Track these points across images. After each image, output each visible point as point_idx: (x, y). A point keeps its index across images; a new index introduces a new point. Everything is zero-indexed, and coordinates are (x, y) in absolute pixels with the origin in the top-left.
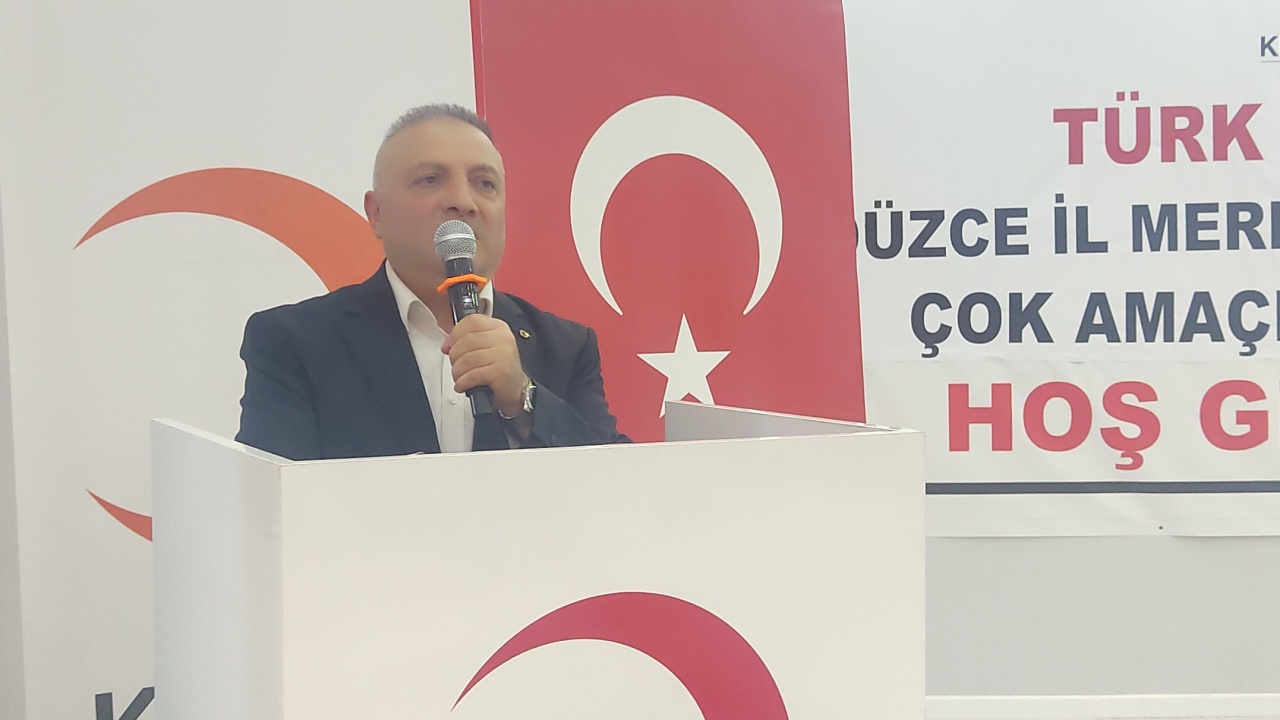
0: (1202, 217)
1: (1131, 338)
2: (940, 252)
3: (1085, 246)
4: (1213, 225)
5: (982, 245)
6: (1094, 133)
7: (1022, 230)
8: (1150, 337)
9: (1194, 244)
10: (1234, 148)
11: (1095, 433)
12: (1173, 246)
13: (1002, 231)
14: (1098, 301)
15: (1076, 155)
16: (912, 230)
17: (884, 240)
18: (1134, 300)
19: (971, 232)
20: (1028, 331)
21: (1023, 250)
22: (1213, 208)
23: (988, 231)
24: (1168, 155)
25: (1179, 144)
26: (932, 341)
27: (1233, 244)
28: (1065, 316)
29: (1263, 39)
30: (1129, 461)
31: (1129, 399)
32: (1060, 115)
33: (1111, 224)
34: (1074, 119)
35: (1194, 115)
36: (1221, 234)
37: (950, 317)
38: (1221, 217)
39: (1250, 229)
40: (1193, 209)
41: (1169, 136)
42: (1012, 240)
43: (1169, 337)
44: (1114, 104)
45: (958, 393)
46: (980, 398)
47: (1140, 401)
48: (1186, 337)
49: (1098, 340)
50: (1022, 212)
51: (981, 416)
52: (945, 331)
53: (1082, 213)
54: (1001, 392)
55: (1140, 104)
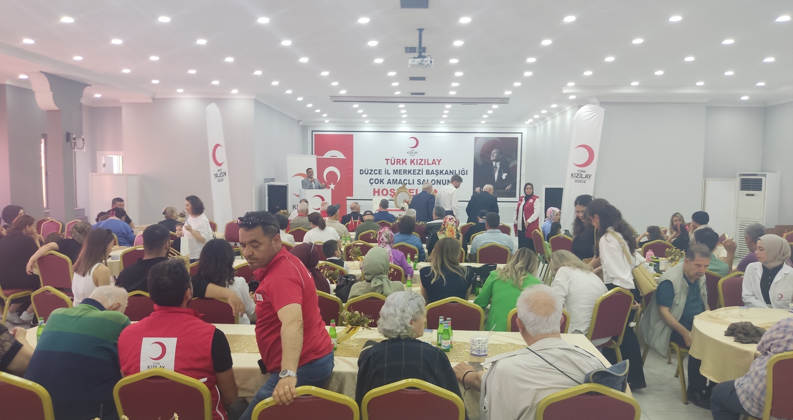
1: (393, 184)
2: (372, 174)
3: (388, 174)
4: (401, 172)
5: (377, 173)
6: (389, 161)
7: (381, 172)
8: (395, 184)
9: (400, 174)
10: (404, 163)
11: (389, 194)
12: (397, 174)
13: (379, 172)
14: (389, 180)
15: (387, 164)
16: (369, 172)
17: (366, 173)
18: (393, 180)
20: (382, 183)
21: (381, 174)
22: (402, 170)
23: (378, 172)
26: (372, 184)
27: (404, 174)
28: (386, 181)
29: (408, 152)
30: (392, 197)
31: (392, 191)
33: (391, 171)
34: (387, 160)
35: (400, 160)
36: (402, 173)
37: (374, 181)
38: (403, 171)
39: (406, 172)
40: (400, 170)
41: (397, 162)
42: (380, 173)
43: (397, 184)
44: (391, 158)
45: (374, 189)
46: (377, 190)
48: (399, 184)
49: (389, 184)
50: (381, 170)
51: (377, 192)
52: (373, 183)
53: (388, 170)
54: (379, 189)
55: (394, 158)
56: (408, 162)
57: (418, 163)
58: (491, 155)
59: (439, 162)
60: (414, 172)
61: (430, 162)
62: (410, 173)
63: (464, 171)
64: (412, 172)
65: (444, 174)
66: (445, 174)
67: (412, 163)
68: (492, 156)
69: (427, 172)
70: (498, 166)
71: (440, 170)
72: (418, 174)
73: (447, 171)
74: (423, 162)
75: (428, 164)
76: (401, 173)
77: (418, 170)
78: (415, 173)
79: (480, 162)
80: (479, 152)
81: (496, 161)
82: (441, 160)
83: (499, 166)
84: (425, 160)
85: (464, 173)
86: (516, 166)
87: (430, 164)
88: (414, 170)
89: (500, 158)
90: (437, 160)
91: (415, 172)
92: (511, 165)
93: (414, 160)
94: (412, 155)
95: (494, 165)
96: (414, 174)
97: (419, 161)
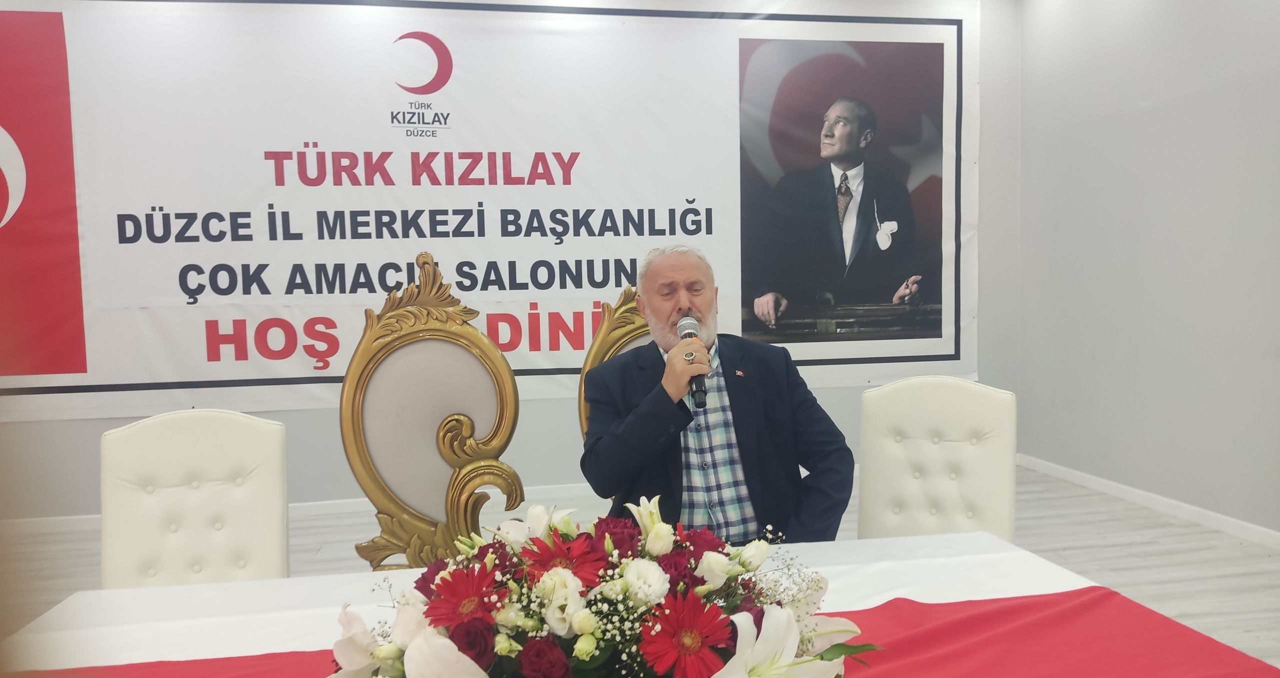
0: (360, 219)
1: (320, 291)
2: (195, 239)
3: (288, 236)
4: (366, 224)
5: (222, 235)
6: (291, 167)
7: (247, 226)
8: (331, 290)
9: (356, 235)
10: (377, 177)
11: (300, 349)
12: (343, 236)
13: (235, 226)
14: (298, 269)
15: (280, 180)
16: (176, 225)
17: (159, 231)
18: (321, 269)
19: (215, 227)
20: (255, 288)
21: (249, 238)
22: (367, 213)
23: (226, 226)
24: (338, 182)
25: (344, 175)
26: (193, 294)
27: (380, 235)
28: (276, 278)
29: (392, 113)
30: (321, 364)
31: (320, 328)
32: (269, 155)
33: (304, 223)
34: (278, 158)
35: (353, 157)
36: (372, 229)
37: (204, 279)
38: (372, 219)
39: (389, 226)
40: (354, 215)
41: (338, 171)
42: (242, 232)
43: (343, 291)
44: (302, 149)
45: (212, 326)
46: (226, 328)
47: (327, 328)
48: (353, 290)
49: (299, 292)
50: (247, 215)
51: (227, 339)
52: (201, 288)
53: (285, 215)
54: (239, 325)
55: (319, 149)
56: (401, 167)
57: (458, 171)
58: (823, 132)
59: (567, 166)
60: (434, 223)
61: (521, 168)
62: (412, 232)
63: (696, 212)
64: (424, 222)
65: (596, 230)
66: (601, 234)
67: (424, 178)
68: (827, 136)
69: (505, 223)
70: (856, 186)
71: (576, 212)
72: (458, 232)
73: (609, 214)
74: (483, 171)
75: (510, 180)
76: (361, 230)
77: (456, 212)
78: (440, 228)
79: (772, 170)
80: (765, 116)
81: (847, 160)
82: (574, 156)
83: (861, 188)
84: (492, 156)
85: (697, 223)
86: (936, 183)
87: (519, 181)
88: (433, 214)
89: (863, 144)
90: (558, 156)
91: (445, 223)
92: (913, 184)
93: (432, 156)
94: (422, 134)
95: (837, 184)
96: (434, 234)
97: (460, 166)
